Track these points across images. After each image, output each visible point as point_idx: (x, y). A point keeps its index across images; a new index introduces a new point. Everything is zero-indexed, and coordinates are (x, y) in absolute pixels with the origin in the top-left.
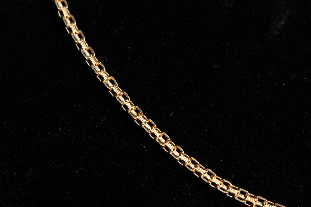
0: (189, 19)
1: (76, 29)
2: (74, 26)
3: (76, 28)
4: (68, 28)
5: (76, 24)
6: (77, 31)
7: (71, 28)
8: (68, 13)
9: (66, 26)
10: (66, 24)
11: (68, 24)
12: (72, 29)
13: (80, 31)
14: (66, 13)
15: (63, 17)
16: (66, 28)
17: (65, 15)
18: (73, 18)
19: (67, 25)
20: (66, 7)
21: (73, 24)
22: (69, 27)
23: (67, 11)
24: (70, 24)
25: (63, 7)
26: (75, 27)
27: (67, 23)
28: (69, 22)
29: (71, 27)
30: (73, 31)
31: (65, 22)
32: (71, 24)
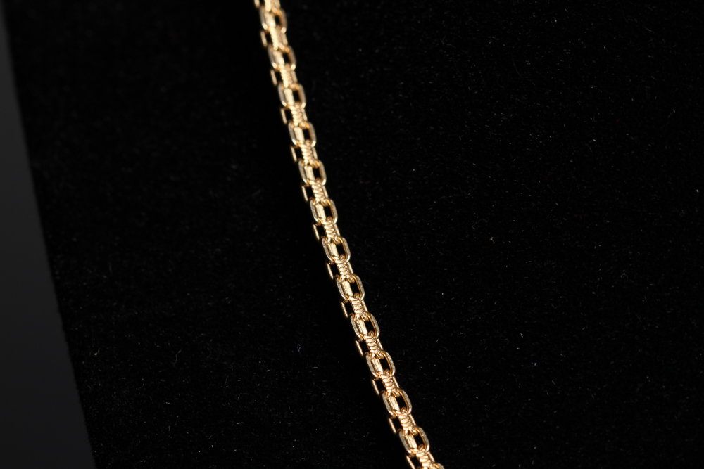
0: (687, 440)
1: (429, 461)
2: (425, 454)
3: (429, 459)
4: (412, 459)
5: (430, 450)
6: (431, 465)
7: (419, 458)
8: (411, 422)
9: (408, 454)
10: (406, 448)
11: (413, 448)
12: (421, 460)
13: (439, 465)
14: (406, 423)
15: (400, 433)
16: (408, 459)
17: (404, 429)
18: (424, 435)
19: (409, 452)
20: (407, 409)
21: (424, 450)
22: (415, 455)
23: (410, 419)
24: (416, 450)
25: (401, 411)
26: (428, 455)
27: (409, 446)
28: (413, 444)
29: (418, 455)
30: (423, 465)
31: (405, 443)
32: (418, 448)
